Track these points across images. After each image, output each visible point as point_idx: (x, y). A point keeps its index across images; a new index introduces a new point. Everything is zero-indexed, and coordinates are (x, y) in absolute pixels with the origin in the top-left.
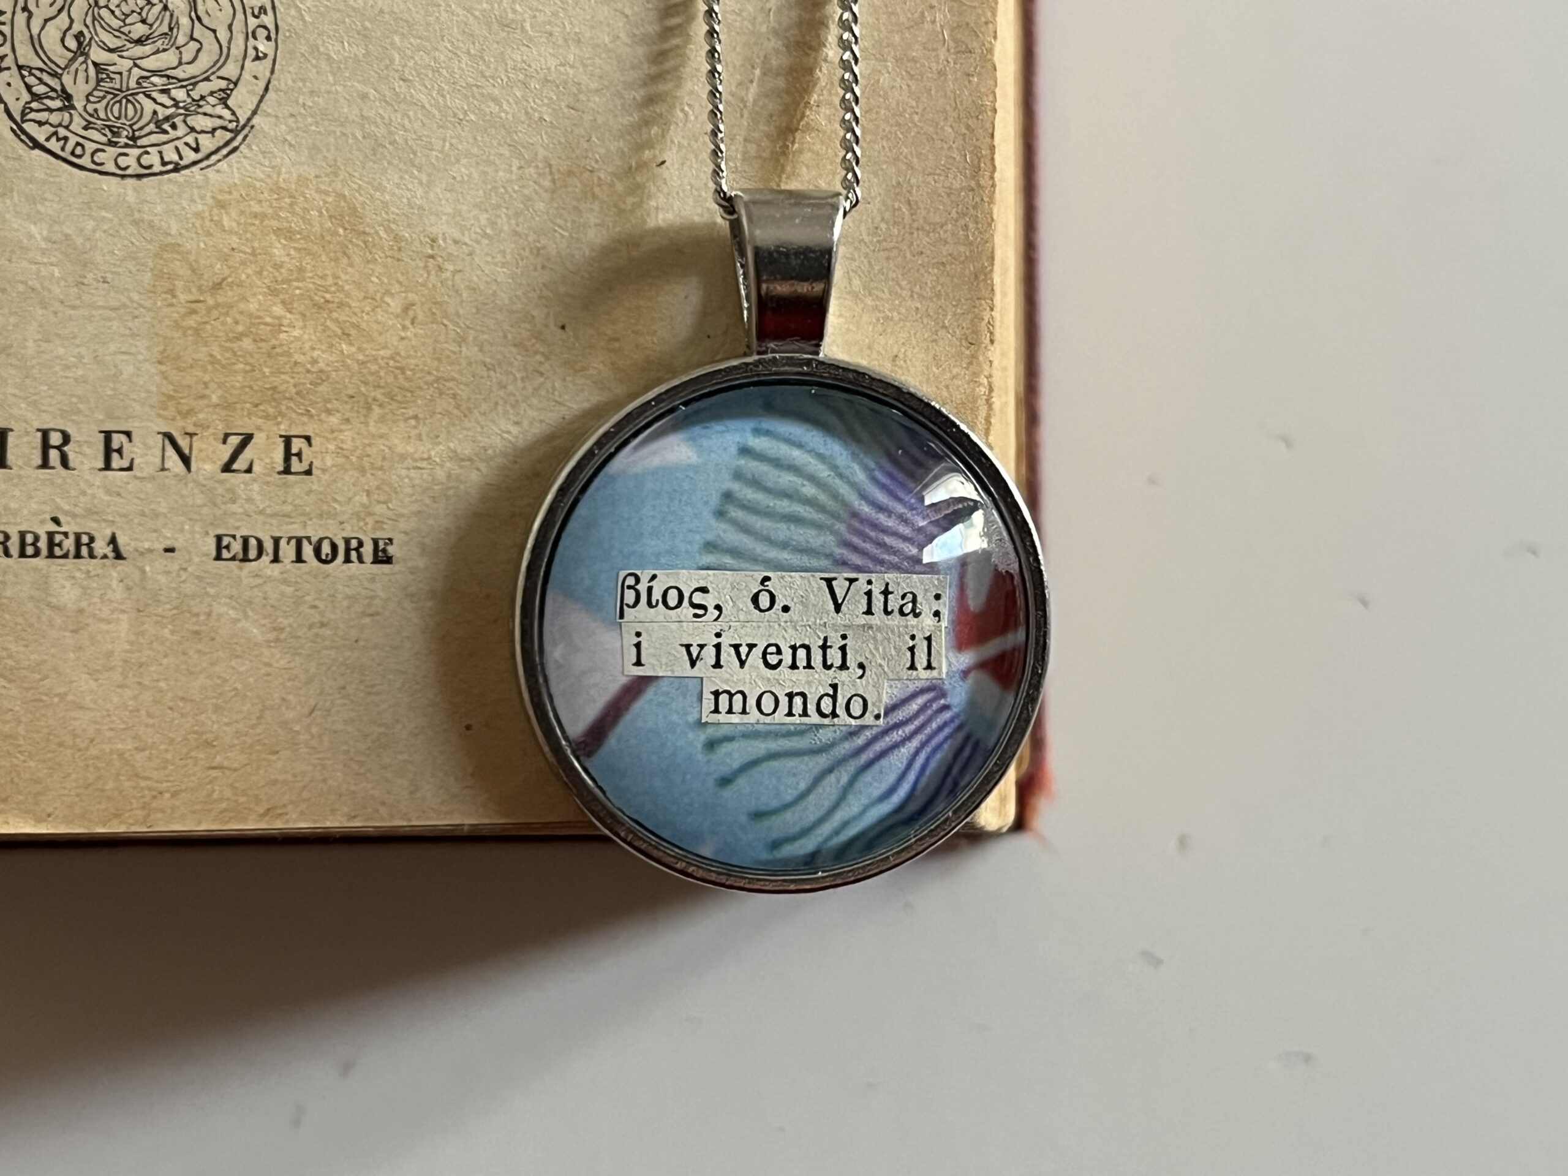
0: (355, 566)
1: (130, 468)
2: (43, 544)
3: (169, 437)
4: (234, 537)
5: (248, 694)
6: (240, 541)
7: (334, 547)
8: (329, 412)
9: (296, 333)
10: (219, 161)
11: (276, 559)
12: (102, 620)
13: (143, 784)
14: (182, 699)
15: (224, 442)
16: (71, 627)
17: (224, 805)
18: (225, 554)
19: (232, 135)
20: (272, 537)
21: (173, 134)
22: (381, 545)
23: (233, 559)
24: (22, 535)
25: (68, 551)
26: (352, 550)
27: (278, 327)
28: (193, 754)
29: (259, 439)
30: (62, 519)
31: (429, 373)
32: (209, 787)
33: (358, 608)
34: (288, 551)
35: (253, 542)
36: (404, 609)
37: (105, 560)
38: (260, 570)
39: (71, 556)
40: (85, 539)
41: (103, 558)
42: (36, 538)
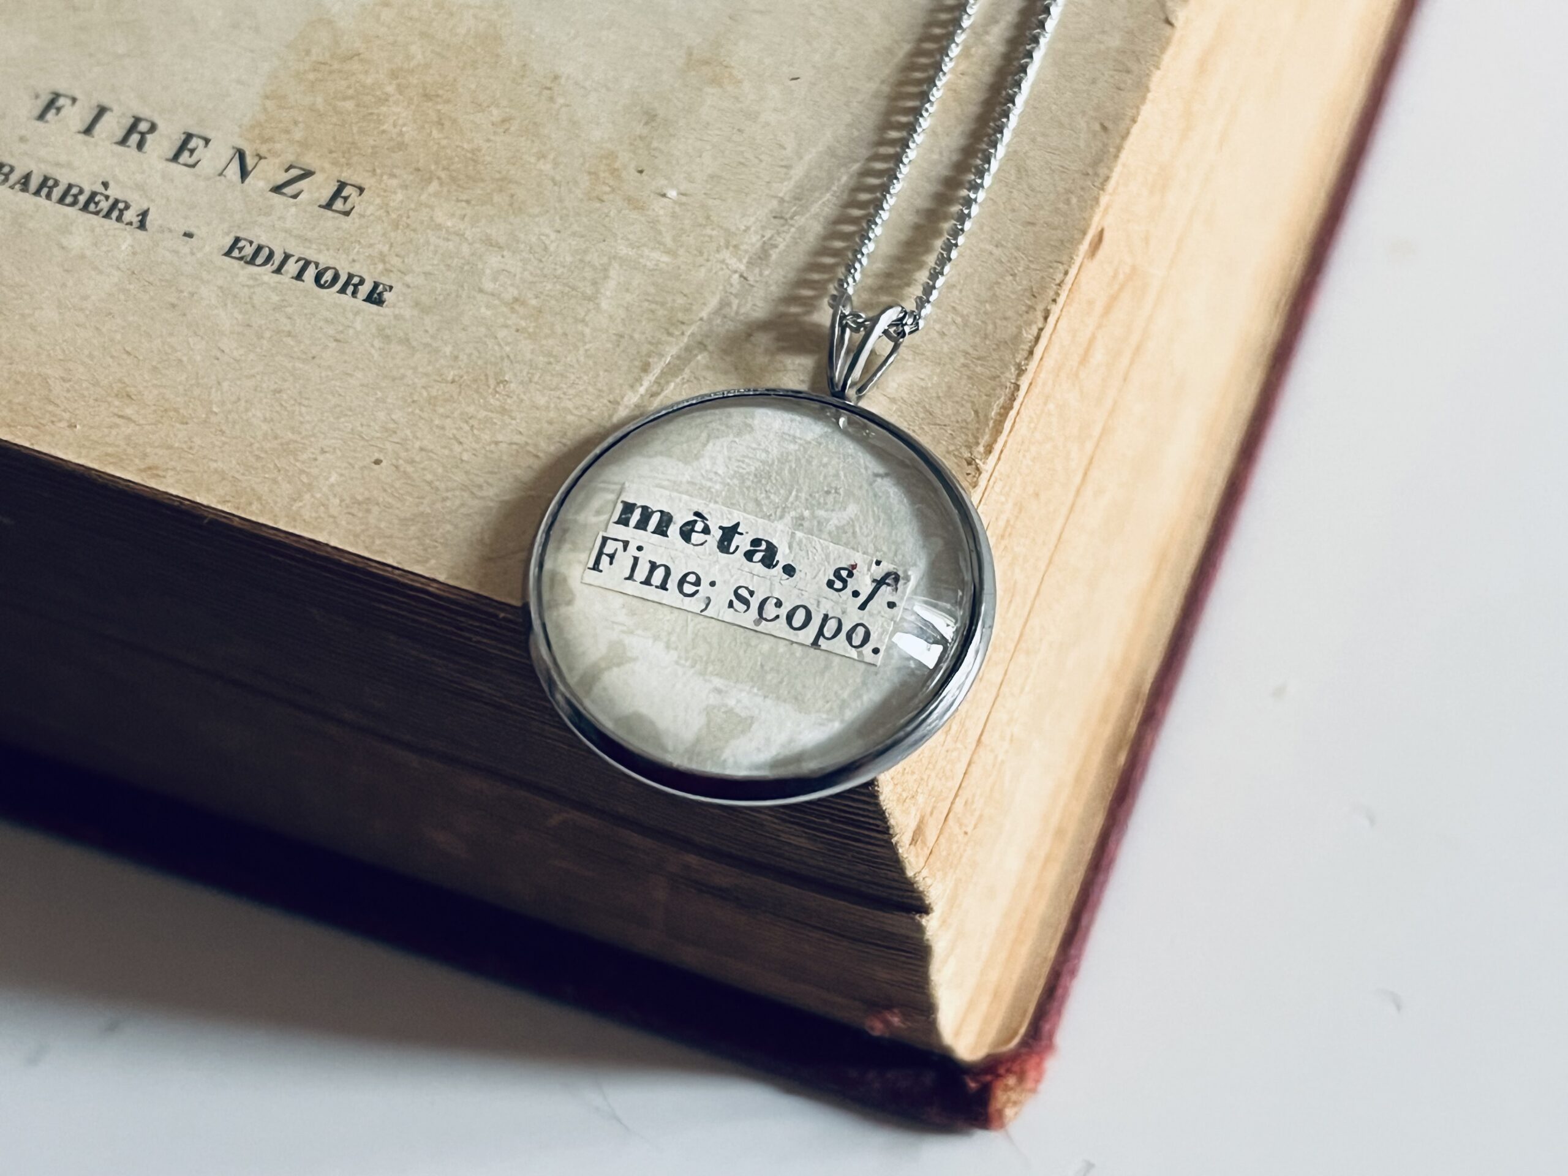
0: (346, 298)
1: (193, 166)
2: (82, 199)
3: (241, 155)
4: (251, 243)
5: (190, 367)
6: (254, 246)
7: (336, 278)
8: (393, 176)
9: (397, 110)
11: (278, 271)
12: (95, 268)
13: (51, 408)
14: (128, 353)
15: (287, 170)
16: (66, 267)
17: (110, 450)
18: (236, 253)
20: (285, 253)
22: (381, 288)
23: (241, 259)
24: (70, 186)
25: (101, 210)
26: (351, 285)
27: (384, 100)
28: (109, 399)
29: (318, 178)
30: (112, 184)
31: (499, 172)
32: (106, 431)
33: (331, 330)
34: (292, 267)
35: (265, 252)
36: (372, 346)
37: (128, 227)
38: (260, 275)
39: (102, 214)
40: (121, 206)
41: (127, 224)
42: (81, 192)
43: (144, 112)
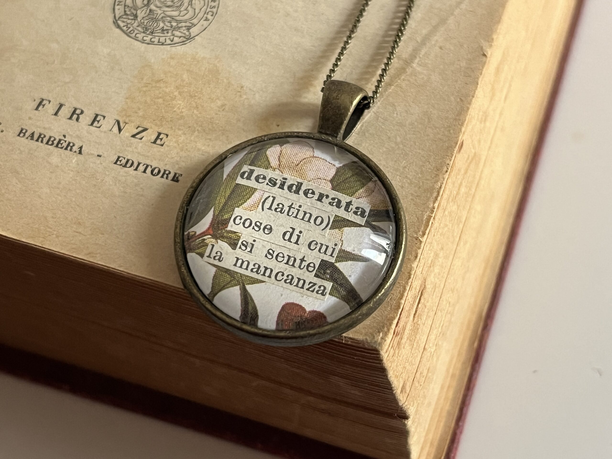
0: (164, 180)
1: (99, 127)
2: (56, 142)
3: (118, 122)
4: (124, 158)
5: (103, 211)
6: (126, 160)
7: (159, 171)
8: (179, 129)
10: (178, 46)
11: (136, 169)
14: (78, 206)
15: (137, 128)
18: (118, 163)
19: (186, 40)
20: (138, 162)
21: (166, 35)
22: (177, 175)
23: (121, 165)
25: (64, 146)
26: (166, 174)
27: (174, 98)
28: (72, 225)
29: (149, 131)
30: (67, 137)
31: (222, 127)
32: (71, 238)
33: (158, 194)
34: (141, 168)
35: (130, 162)
38: (129, 171)
39: (63, 149)
40: (71, 145)
41: (74, 152)
42: (55, 140)
43: (78, 106)
